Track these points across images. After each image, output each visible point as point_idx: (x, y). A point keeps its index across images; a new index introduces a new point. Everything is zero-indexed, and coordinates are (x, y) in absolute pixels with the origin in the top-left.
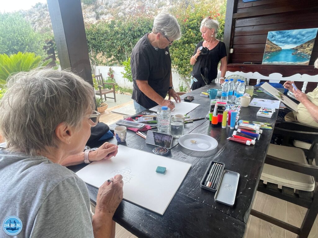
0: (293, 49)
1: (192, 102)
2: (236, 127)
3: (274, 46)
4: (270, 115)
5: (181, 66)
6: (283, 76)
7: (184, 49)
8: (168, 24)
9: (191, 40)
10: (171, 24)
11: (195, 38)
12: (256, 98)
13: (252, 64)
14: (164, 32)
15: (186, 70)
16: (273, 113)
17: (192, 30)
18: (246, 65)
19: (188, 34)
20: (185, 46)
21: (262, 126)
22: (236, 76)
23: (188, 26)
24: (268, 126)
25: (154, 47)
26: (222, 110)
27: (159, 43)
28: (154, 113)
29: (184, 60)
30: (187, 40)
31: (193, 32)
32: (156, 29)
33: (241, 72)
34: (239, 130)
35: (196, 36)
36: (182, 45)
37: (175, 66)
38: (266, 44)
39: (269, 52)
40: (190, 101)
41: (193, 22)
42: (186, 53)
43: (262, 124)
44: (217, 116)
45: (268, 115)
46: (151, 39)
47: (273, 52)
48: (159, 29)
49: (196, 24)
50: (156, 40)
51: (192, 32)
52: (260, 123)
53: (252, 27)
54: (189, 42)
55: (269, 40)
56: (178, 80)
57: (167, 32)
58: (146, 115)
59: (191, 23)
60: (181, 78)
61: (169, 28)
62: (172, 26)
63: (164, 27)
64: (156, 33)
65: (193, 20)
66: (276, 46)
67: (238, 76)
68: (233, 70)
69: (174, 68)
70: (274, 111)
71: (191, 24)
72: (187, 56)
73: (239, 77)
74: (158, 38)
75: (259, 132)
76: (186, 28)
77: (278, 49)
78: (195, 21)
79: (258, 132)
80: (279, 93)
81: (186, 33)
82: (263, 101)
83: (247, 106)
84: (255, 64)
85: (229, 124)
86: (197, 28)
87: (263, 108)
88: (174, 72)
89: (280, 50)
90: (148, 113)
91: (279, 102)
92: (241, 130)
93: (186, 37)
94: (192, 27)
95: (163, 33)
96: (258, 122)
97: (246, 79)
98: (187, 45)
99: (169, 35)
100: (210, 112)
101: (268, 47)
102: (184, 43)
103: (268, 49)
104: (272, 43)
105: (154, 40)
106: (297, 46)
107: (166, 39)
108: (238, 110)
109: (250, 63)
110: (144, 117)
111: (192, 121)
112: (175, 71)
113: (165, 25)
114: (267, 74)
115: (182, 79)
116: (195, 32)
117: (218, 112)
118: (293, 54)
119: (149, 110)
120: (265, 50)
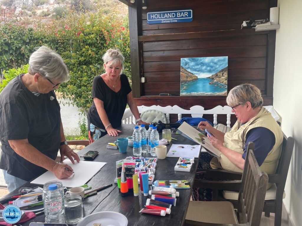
0: (209, 78)
1: (96, 160)
2: (150, 192)
3: (189, 74)
4: (189, 168)
5: (79, 95)
6: (205, 109)
7: (82, 72)
8: (48, 63)
9: (90, 59)
10: (53, 64)
11: (96, 57)
12: (175, 143)
13: (169, 95)
14: (44, 72)
15: (88, 101)
16: (191, 165)
17: (90, 46)
18: (163, 97)
19: (85, 52)
20: (82, 68)
21: (180, 186)
22: (152, 112)
23: (84, 42)
24: (186, 184)
25: (33, 93)
26: (131, 173)
27: (39, 87)
28: (39, 188)
29: (83, 88)
30: (85, 60)
31: (91, 50)
32: (33, 68)
33: (158, 106)
34: (153, 197)
35: (97, 54)
36: (78, 67)
37: (70, 96)
38: (181, 73)
39: (185, 82)
40: (93, 158)
41: (90, 37)
42: (85, 78)
43: (180, 182)
44: (126, 182)
45: (187, 169)
46: (27, 82)
47: (189, 81)
48: (37, 69)
49: (95, 39)
50: (34, 83)
51: (89, 49)
52: (177, 181)
53: (162, 52)
54: (87, 62)
55: (183, 68)
56: (77, 115)
57: (48, 72)
58: (26, 193)
59: (87, 37)
60: (81, 113)
61: (50, 68)
62: (54, 66)
63: (44, 67)
64: (33, 74)
65: (90, 34)
66: (191, 75)
67: (155, 111)
68: (149, 103)
69: (68, 98)
70: (192, 161)
71: (88, 39)
72: (87, 82)
73: (156, 113)
74: (37, 79)
75: (175, 194)
76: (82, 44)
77: (194, 78)
78: (93, 36)
79: (174, 196)
80: (199, 134)
81: (81, 50)
82: (183, 147)
83: (164, 158)
84: (173, 95)
85: (142, 190)
86: (97, 44)
87: (182, 158)
88: (69, 104)
89: (197, 79)
90: (29, 189)
91: (200, 146)
92: (155, 196)
93: (82, 55)
94: (89, 43)
95: (43, 74)
96: (174, 181)
97: (165, 114)
98: (84, 67)
99: (51, 77)
100: (118, 177)
101: (184, 76)
102: (80, 63)
103: (184, 78)
104: (186, 71)
105: (31, 83)
106: (213, 75)
107: (48, 81)
108: (153, 166)
109: (167, 94)
110: (22, 198)
111: (95, 192)
112: (70, 102)
113: (45, 64)
114: (187, 107)
115: (83, 115)
116: (94, 49)
117: (126, 175)
118: (210, 83)
119: (31, 183)
120: (181, 80)
